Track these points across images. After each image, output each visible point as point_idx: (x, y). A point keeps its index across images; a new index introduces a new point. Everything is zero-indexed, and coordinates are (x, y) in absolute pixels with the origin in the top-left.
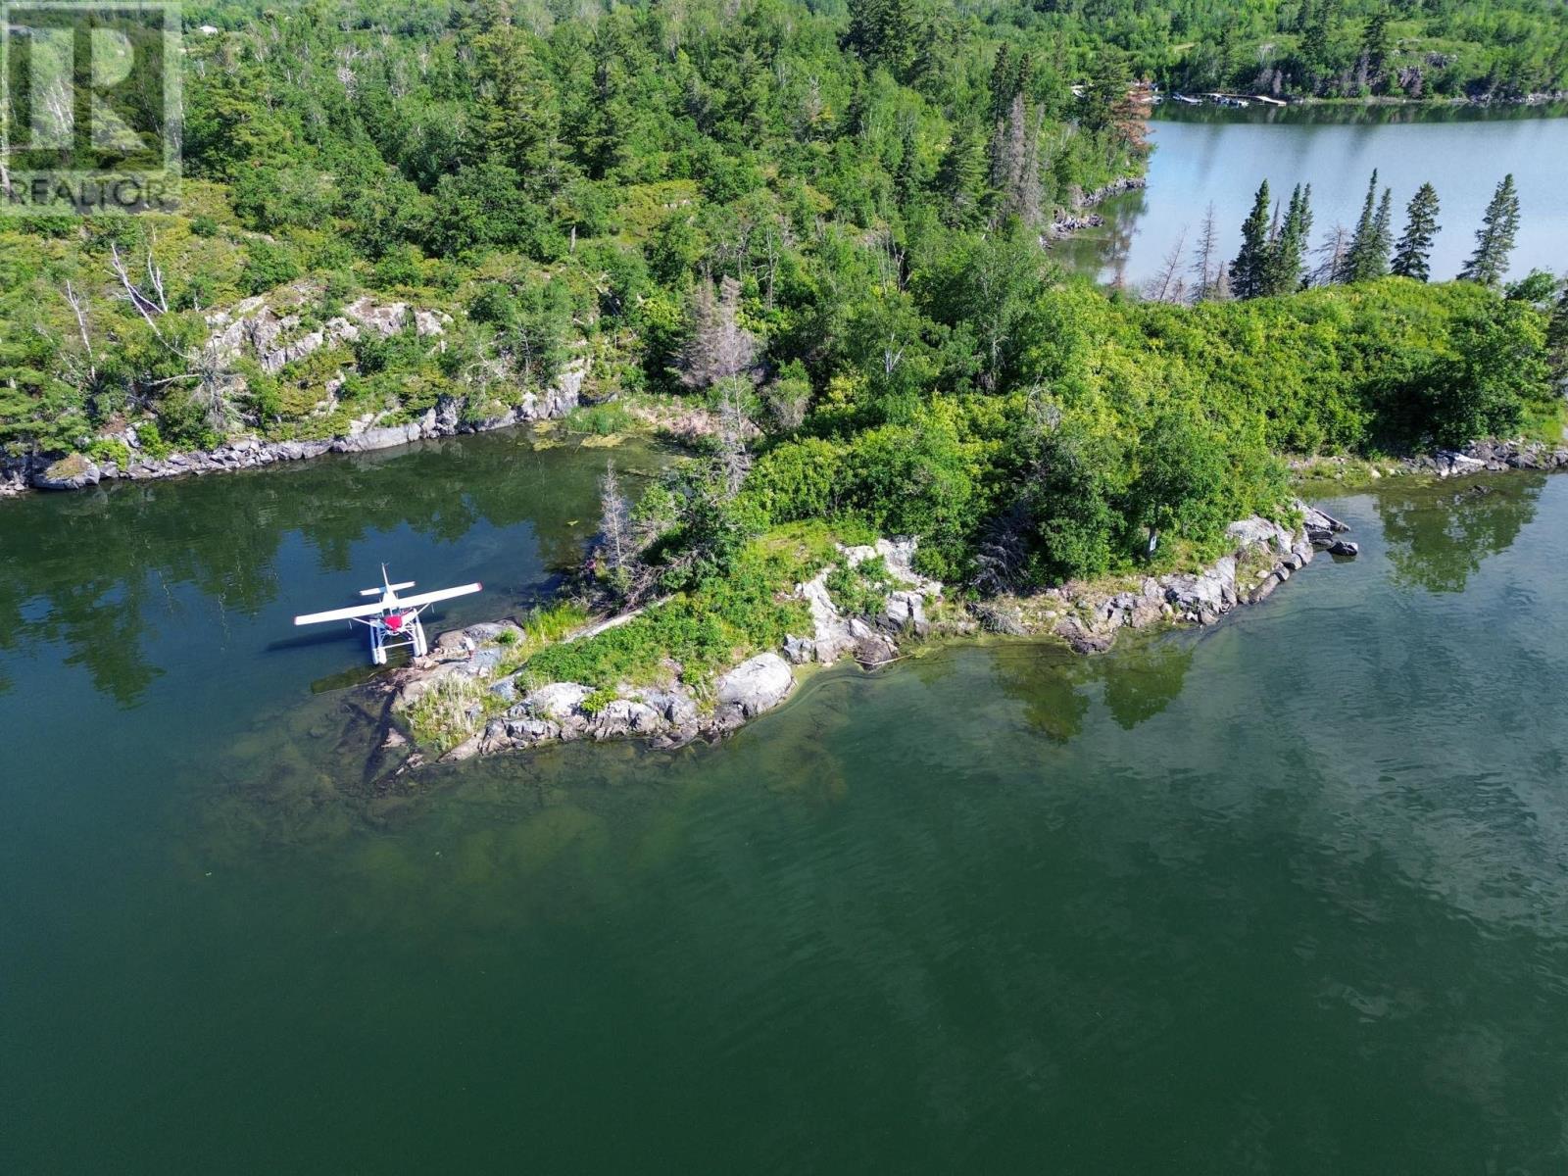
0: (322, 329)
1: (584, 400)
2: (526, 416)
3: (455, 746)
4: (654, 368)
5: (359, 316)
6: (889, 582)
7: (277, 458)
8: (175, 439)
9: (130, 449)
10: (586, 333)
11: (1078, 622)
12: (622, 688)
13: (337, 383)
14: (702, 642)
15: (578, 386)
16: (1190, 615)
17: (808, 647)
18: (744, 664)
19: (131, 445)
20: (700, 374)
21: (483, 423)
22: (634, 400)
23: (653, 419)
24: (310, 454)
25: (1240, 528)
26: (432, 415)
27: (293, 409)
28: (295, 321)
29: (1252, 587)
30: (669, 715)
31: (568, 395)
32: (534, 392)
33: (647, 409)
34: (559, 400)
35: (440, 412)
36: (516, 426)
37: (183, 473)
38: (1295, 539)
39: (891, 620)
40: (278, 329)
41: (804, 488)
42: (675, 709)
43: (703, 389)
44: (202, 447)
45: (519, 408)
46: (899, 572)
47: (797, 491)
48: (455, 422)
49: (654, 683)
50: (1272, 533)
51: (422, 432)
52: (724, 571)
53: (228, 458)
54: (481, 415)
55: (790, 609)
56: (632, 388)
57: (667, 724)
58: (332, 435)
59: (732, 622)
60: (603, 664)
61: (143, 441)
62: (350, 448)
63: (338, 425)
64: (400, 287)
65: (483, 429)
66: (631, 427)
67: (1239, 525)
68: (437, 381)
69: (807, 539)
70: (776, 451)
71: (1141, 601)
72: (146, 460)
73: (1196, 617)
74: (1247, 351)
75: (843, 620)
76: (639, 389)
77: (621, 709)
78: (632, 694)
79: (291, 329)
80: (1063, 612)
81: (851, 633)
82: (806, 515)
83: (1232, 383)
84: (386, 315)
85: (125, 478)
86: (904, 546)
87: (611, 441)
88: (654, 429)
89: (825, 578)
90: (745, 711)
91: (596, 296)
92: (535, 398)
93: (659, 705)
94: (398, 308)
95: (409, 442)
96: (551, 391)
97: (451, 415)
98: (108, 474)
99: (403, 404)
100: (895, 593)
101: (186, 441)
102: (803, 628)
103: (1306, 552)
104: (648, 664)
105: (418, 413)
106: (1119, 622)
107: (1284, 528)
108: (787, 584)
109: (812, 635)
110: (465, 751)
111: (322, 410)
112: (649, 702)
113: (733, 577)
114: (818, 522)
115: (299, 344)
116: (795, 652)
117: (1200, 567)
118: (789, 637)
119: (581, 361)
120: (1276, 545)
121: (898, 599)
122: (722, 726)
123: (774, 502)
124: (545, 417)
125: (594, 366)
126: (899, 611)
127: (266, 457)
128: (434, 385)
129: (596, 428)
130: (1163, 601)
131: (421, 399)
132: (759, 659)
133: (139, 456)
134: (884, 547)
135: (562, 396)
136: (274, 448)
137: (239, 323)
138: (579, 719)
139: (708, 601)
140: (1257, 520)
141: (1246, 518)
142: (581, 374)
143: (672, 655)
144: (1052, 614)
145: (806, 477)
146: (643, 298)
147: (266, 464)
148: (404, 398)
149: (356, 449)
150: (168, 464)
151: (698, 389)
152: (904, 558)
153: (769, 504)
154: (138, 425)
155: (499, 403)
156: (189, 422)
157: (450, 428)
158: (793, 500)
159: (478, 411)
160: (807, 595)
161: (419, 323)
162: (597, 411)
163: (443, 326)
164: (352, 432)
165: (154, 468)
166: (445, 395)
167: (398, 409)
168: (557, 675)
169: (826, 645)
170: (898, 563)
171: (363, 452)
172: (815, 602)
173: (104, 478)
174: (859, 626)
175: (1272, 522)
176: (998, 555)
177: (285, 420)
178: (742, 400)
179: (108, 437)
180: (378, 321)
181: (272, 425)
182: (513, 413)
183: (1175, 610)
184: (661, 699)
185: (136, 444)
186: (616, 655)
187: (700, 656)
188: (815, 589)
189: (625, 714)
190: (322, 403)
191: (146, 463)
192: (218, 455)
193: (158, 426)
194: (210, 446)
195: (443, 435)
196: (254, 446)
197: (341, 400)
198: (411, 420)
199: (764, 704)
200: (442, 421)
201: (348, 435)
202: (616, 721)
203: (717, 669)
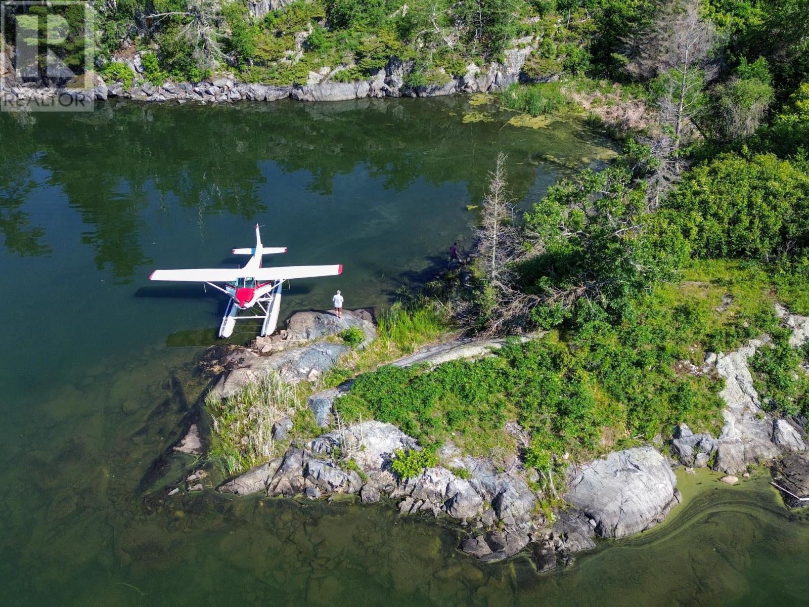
1: (525, 78)
2: (466, 87)
3: (244, 473)
4: (601, 53)
7: (245, 98)
8: (170, 68)
9: (135, 74)
10: (540, 10)
12: (448, 450)
13: (306, 35)
14: (563, 411)
15: (521, 63)
17: (708, 447)
18: (614, 456)
19: (136, 69)
20: (647, 63)
21: (425, 90)
22: (573, 83)
23: (587, 105)
24: (271, 98)
26: (382, 75)
27: (263, 54)
30: (496, 504)
31: (510, 71)
32: (478, 64)
33: (583, 94)
34: (500, 74)
35: (389, 74)
36: (455, 95)
37: (171, 100)
41: (746, 220)
42: (506, 501)
43: (646, 80)
44: (189, 79)
45: (461, 78)
47: (735, 221)
48: (400, 85)
49: (488, 455)
51: (371, 90)
52: (615, 317)
53: (207, 92)
54: (424, 82)
55: (694, 387)
56: (574, 71)
57: (491, 519)
58: (292, 83)
59: (609, 389)
60: (435, 412)
61: (145, 68)
62: (306, 97)
63: (299, 74)
65: (424, 95)
66: (563, 110)
68: (391, 43)
69: (736, 290)
70: (716, 163)
72: (146, 85)
76: (581, 72)
77: (439, 480)
78: (457, 463)
81: (773, 438)
82: (741, 254)
85: (127, 97)
87: (538, 122)
88: (585, 115)
89: (752, 352)
90: (599, 529)
92: (478, 70)
93: (486, 486)
95: (357, 99)
96: (494, 65)
97: (398, 78)
98: (114, 92)
99: (357, 62)
101: (178, 72)
102: (706, 418)
104: (487, 425)
105: (369, 72)
108: (696, 349)
109: (717, 432)
110: (249, 485)
111: (289, 58)
112: (475, 481)
113: (625, 326)
114: (754, 267)
116: (687, 449)
118: (683, 427)
119: (529, 38)
122: (563, 546)
123: (701, 230)
124: (484, 90)
125: (541, 44)
127: (237, 95)
128: (387, 47)
129: (528, 107)
131: (374, 59)
132: (635, 454)
133: (142, 79)
135: (504, 72)
136: (243, 88)
138: (387, 477)
139: (583, 355)
142: (527, 51)
143: (521, 419)
145: (750, 205)
147: (235, 101)
148: (359, 56)
149: (310, 99)
150: (161, 91)
151: (642, 79)
153: (694, 232)
154: (143, 53)
155: (443, 71)
156: (180, 55)
157: (395, 90)
158: (728, 232)
159: (423, 78)
160: (721, 372)
162: (534, 90)
164: (308, 82)
165: (150, 92)
166: (396, 58)
167: (352, 66)
168: (378, 411)
169: (733, 449)
171: (315, 102)
172: (731, 382)
173: (111, 96)
174: (788, 431)
177: (256, 64)
178: (689, 97)
179: (120, 61)
181: (245, 67)
182: (454, 82)
184: (491, 480)
185: (141, 70)
186: (453, 401)
187: (557, 429)
189: (442, 488)
190: (290, 52)
191: (145, 87)
192: (200, 88)
193: (158, 56)
194: (196, 80)
195: (388, 96)
196: (230, 84)
197: (306, 51)
198: (362, 78)
199: (627, 526)
200: (389, 83)
201: (305, 84)
202: (429, 494)
203: (575, 453)
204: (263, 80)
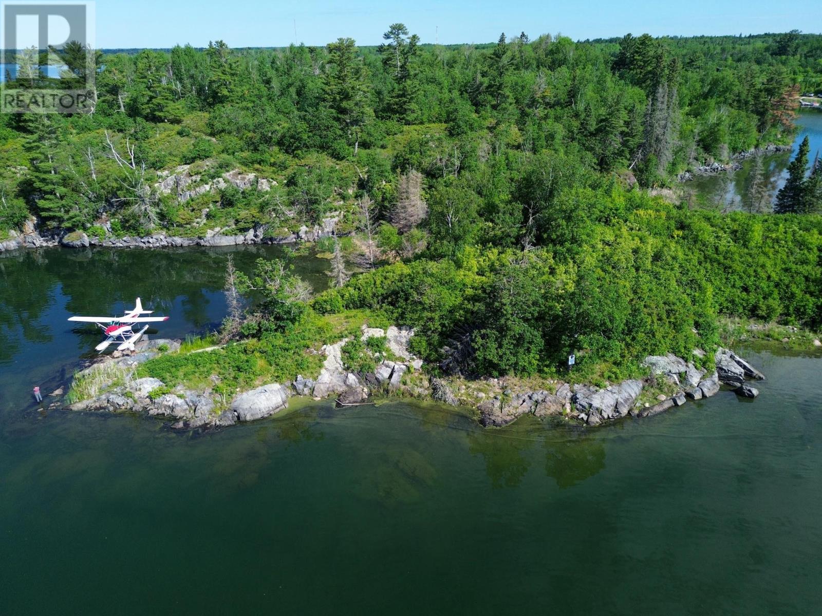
0: (210, 183)
1: (334, 234)
2: (301, 239)
3: (78, 402)
5: (229, 178)
6: (384, 354)
7: (170, 245)
8: (128, 229)
9: (107, 232)
10: (344, 198)
11: (498, 404)
12: (179, 388)
13: (208, 210)
15: (333, 226)
16: (583, 415)
17: (310, 385)
18: (259, 388)
19: (108, 230)
21: (275, 240)
24: (185, 245)
25: (654, 361)
26: (251, 232)
27: (182, 221)
28: (198, 178)
29: (647, 405)
30: (195, 410)
31: (326, 230)
32: (307, 226)
34: (320, 232)
35: (256, 231)
36: (295, 243)
37: (127, 247)
38: (703, 378)
39: (376, 379)
40: (190, 181)
44: (138, 235)
45: (298, 233)
46: (396, 349)
48: (261, 237)
49: (198, 389)
50: (682, 369)
51: (245, 240)
52: (283, 330)
53: (148, 242)
54: (274, 235)
55: (311, 359)
56: (362, 230)
57: (190, 415)
58: (197, 236)
59: (268, 361)
61: (113, 229)
62: (205, 244)
63: (202, 231)
64: (257, 166)
65: (276, 242)
66: (350, 250)
67: (654, 359)
68: (255, 214)
69: (353, 320)
71: (549, 398)
72: (113, 238)
73: (585, 418)
74: (745, 245)
75: (345, 373)
77: (170, 400)
78: (181, 392)
79: (195, 182)
80: (492, 395)
81: (345, 382)
82: (364, 306)
83: (719, 264)
84: (243, 179)
85: (100, 245)
86: (404, 333)
87: (332, 256)
89: (343, 344)
90: (238, 417)
91: (357, 179)
92: (307, 229)
93: (192, 402)
94: (251, 176)
95: (236, 245)
96: (317, 227)
97: (260, 233)
98: (93, 242)
99: (236, 224)
100: (386, 362)
101: (132, 231)
102: (312, 373)
103: (711, 386)
104: (202, 377)
105: (244, 230)
106: (527, 410)
107: (696, 367)
108: (318, 344)
109: (315, 379)
110: (80, 406)
111: (198, 223)
112: (187, 399)
115: (197, 189)
116: (299, 386)
117: (607, 383)
118: (299, 377)
119: (337, 213)
120: (685, 379)
121: (387, 366)
122: (218, 423)
124: (310, 240)
125: (345, 216)
126: (384, 373)
127: (165, 243)
128: (253, 217)
130: (568, 401)
131: (245, 223)
132: (268, 386)
133: (110, 235)
134: (393, 331)
135: (323, 230)
136: (169, 240)
137: (173, 177)
138: (148, 401)
140: (672, 357)
141: (661, 354)
142: (336, 219)
143: (220, 374)
144: (482, 395)
146: (386, 182)
147: (164, 247)
148: (237, 222)
149: (208, 245)
150: (121, 241)
152: (404, 340)
155: (286, 230)
156: (132, 221)
157: (258, 240)
159: (274, 233)
160: (327, 353)
161: (259, 184)
163: (271, 187)
164: (207, 236)
165: (114, 242)
166: (258, 222)
167: (234, 227)
168: (152, 373)
169: (322, 387)
170: (398, 343)
171: (211, 247)
172: (330, 358)
173: (91, 244)
174: (352, 378)
175: (686, 361)
176: (456, 348)
177: (177, 226)
179: (98, 225)
180: (238, 181)
181: (171, 228)
182: (293, 236)
183: (572, 410)
184: (195, 399)
185: (110, 230)
186: (191, 367)
187: (235, 378)
188: (333, 352)
189: (170, 404)
190: (198, 220)
191: (111, 240)
192: (145, 240)
193: (121, 222)
194: (142, 235)
195: (255, 243)
196: (162, 237)
197: (207, 219)
198: (239, 234)
199: (252, 415)
200: (256, 236)
201: (205, 237)
202: (166, 406)
203: (242, 387)
204: (181, 235)
